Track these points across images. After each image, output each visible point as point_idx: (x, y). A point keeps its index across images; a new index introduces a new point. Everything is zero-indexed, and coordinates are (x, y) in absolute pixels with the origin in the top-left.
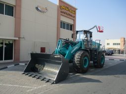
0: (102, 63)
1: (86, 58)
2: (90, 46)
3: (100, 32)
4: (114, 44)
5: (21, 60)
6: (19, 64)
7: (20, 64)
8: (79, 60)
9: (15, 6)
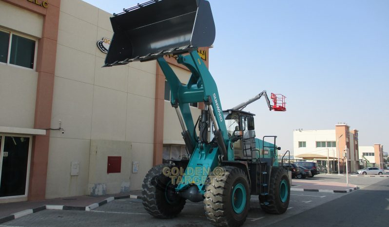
0: (284, 200)
1: (238, 186)
2: (249, 152)
3: (276, 109)
4: (318, 144)
5: (49, 196)
6: (44, 208)
7: (49, 207)
8: (221, 191)
9: (39, 39)
